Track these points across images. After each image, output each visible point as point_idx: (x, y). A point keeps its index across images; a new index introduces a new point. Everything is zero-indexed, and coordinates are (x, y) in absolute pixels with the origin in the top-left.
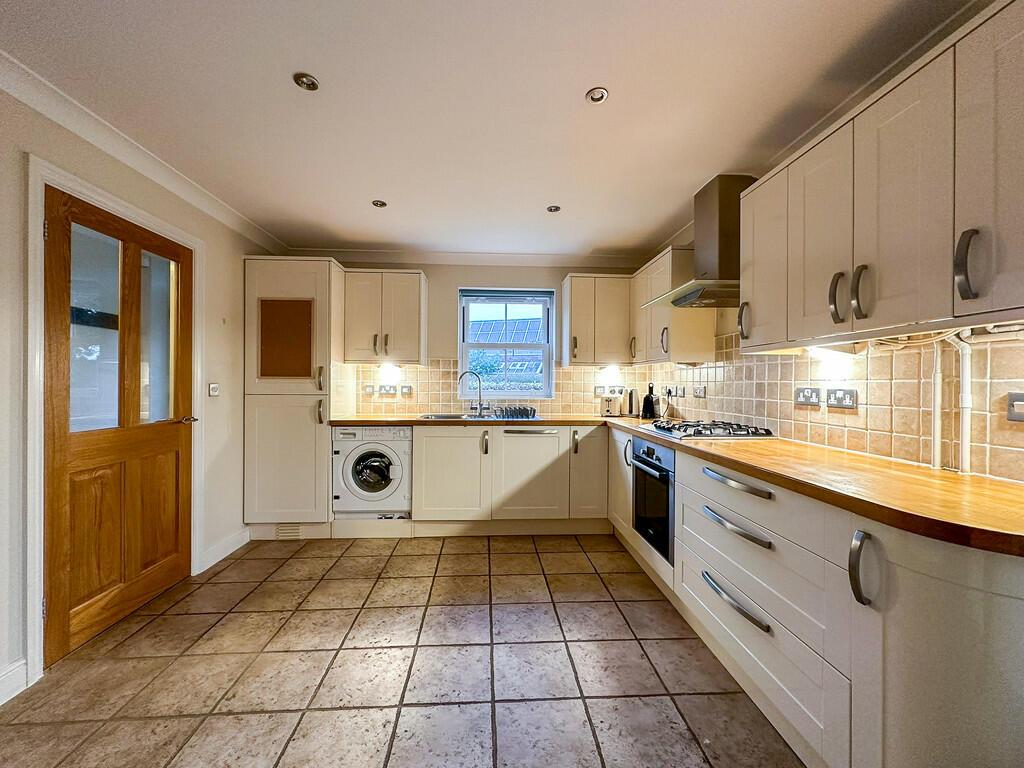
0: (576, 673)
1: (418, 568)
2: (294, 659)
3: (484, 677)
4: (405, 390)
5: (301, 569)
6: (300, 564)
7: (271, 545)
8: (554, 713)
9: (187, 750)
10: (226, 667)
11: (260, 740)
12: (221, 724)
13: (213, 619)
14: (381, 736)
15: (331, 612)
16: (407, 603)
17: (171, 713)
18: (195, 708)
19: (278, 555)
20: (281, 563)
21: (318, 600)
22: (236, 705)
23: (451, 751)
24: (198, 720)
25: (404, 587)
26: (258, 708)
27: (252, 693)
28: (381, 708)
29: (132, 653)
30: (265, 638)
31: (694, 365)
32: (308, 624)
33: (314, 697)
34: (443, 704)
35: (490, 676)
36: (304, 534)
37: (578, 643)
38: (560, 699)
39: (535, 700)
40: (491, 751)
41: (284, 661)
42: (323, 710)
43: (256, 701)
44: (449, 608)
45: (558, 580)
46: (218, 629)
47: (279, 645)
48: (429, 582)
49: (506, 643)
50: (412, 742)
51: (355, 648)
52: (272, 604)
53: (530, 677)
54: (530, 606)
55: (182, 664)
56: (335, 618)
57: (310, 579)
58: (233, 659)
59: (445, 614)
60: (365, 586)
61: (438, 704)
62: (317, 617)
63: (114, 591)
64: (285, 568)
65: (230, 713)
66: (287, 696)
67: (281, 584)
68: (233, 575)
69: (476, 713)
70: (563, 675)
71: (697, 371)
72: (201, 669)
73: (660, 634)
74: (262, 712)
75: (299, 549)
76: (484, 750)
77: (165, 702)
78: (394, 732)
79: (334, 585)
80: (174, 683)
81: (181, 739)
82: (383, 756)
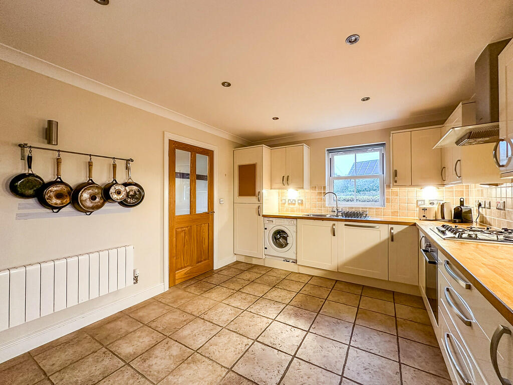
0: (345, 363)
1: (293, 287)
2: (229, 308)
3: (296, 344)
4: (300, 201)
5: (247, 276)
6: (248, 274)
7: (242, 264)
8: (321, 375)
9: (188, 325)
10: (208, 303)
11: (206, 331)
12: (199, 321)
13: (213, 286)
14: (243, 348)
15: (249, 295)
16: (280, 301)
17: (190, 312)
18: (195, 313)
19: (242, 268)
20: (242, 271)
21: (248, 290)
22: (206, 317)
23: (265, 367)
24: (195, 317)
25: (282, 293)
26: (211, 321)
27: (212, 315)
28: (248, 338)
29: (189, 290)
30: (224, 298)
31: (497, 185)
32: (239, 297)
33: (229, 324)
34: (272, 347)
35: (299, 345)
36: (254, 262)
37: (356, 349)
38: (329, 371)
39: (315, 365)
40: (281, 376)
41: (226, 307)
42: (229, 330)
43: (211, 318)
44: (297, 309)
45: (365, 314)
46: (213, 290)
47: (226, 302)
48: (294, 294)
49: (315, 334)
50: (253, 356)
51: (251, 312)
52: (232, 286)
53: (319, 354)
54: (339, 321)
55: (198, 298)
56: (249, 298)
57: (249, 280)
58: (212, 302)
59: (294, 311)
60: (266, 288)
61: (270, 347)
62: (244, 295)
63: (188, 269)
64: (243, 274)
65: (203, 319)
66: (221, 320)
67: (239, 280)
68: (225, 272)
69: (283, 358)
70: (337, 360)
71: (498, 189)
72: (202, 302)
73: (420, 366)
74: (212, 322)
75: (251, 267)
76: (278, 374)
77: (190, 309)
78: (248, 349)
79: (256, 285)
80: (194, 303)
81: (188, 321)
82: (240, 356)
